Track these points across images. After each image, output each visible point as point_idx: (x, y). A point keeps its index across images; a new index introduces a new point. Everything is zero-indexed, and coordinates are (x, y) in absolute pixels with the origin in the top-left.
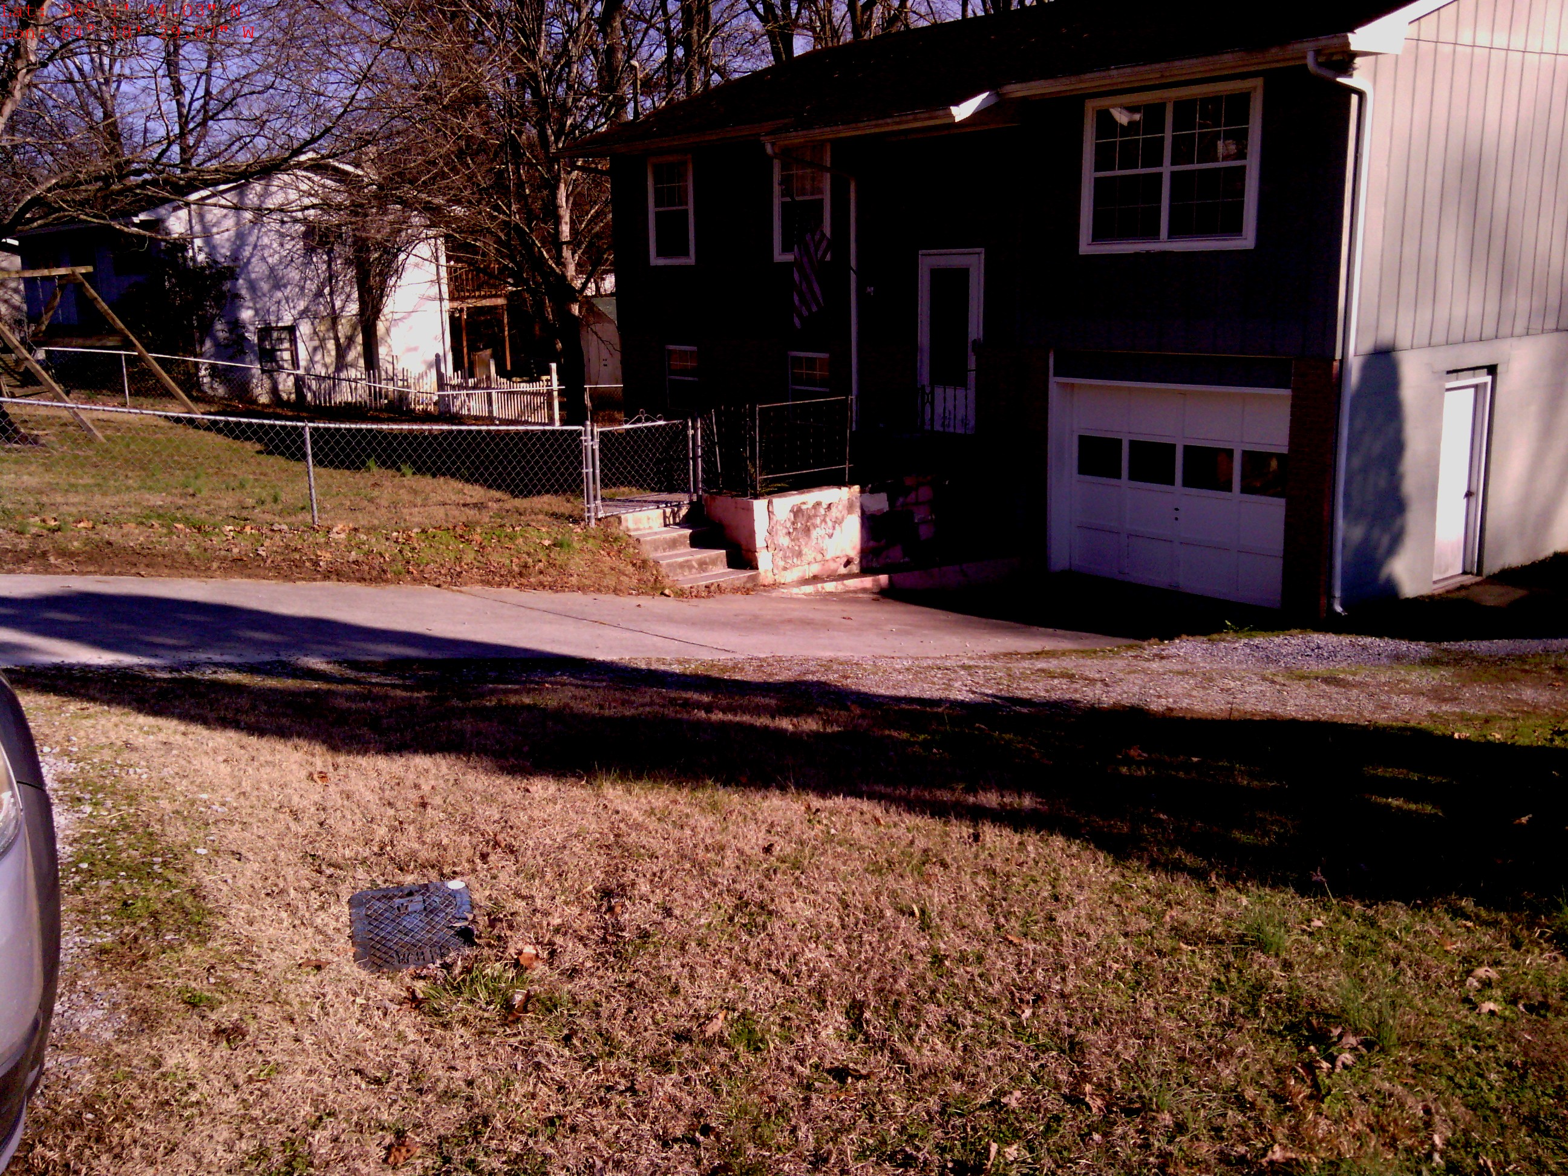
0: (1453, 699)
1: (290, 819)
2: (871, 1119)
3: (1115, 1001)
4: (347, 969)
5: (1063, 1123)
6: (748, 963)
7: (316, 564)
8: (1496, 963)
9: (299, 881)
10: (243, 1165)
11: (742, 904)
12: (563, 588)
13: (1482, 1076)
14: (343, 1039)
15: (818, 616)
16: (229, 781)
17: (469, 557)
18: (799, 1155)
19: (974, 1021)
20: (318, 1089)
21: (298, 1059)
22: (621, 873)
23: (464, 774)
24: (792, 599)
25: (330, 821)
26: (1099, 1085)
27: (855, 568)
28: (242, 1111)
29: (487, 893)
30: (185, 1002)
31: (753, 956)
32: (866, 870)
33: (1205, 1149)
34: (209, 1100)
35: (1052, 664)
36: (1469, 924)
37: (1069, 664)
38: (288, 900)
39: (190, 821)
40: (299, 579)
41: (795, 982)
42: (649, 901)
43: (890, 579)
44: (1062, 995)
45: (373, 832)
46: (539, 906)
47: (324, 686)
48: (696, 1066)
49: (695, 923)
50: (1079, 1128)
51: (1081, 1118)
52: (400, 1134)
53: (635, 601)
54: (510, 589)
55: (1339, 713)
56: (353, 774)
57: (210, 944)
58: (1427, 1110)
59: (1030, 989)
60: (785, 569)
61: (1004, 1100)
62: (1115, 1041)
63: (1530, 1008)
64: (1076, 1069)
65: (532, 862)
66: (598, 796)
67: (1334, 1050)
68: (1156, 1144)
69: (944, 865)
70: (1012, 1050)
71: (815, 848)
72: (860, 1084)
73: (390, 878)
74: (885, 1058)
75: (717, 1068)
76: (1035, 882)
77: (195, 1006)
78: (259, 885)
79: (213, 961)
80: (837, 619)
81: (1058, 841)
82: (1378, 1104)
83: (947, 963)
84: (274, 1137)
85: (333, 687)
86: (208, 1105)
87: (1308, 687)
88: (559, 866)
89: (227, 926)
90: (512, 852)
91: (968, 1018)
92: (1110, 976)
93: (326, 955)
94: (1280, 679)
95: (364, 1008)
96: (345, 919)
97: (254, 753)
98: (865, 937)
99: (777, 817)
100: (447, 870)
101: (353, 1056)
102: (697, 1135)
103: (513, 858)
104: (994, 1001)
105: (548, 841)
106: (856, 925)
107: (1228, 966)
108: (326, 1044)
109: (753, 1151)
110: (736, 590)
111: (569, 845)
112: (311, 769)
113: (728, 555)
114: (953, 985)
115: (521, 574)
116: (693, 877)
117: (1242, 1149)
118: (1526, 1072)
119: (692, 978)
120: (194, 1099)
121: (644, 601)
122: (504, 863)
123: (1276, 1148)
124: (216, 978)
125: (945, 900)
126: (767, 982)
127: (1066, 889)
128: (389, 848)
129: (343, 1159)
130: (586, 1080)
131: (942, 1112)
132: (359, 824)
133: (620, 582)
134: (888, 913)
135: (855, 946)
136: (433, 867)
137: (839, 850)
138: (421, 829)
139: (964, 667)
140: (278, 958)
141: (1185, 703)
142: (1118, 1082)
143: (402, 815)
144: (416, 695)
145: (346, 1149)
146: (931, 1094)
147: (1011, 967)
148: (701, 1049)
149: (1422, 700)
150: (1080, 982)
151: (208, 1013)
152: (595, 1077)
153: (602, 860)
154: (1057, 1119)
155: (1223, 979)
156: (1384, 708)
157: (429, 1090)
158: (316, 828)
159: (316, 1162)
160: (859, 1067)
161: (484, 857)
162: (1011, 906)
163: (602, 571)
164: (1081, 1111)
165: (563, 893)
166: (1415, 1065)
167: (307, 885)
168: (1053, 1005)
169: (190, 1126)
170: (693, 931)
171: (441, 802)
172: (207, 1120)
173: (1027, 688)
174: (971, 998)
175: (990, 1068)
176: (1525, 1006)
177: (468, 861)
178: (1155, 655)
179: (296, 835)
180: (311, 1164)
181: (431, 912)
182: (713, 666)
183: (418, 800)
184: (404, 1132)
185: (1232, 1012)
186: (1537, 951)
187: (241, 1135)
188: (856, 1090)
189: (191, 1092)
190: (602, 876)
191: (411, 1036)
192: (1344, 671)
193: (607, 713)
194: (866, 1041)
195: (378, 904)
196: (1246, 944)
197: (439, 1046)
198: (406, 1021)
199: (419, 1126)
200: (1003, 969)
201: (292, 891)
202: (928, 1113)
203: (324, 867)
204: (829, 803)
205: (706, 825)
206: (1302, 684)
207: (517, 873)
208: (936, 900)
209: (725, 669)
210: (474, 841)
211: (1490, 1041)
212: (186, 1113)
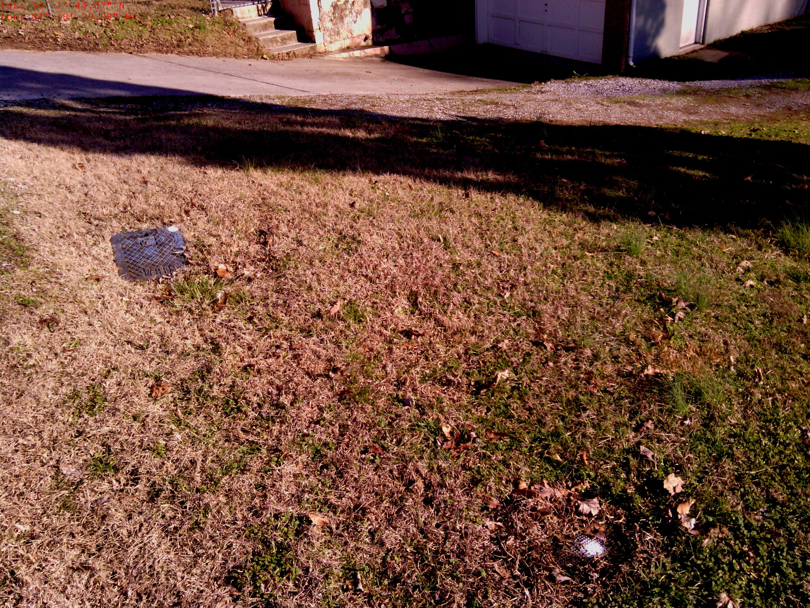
0: (695, 113)
1: (67, 192)
2: (427, 358)
3: (553, 286)
4: (115, 281)
5: (532, 357)
6: (350, 272)
7: (56, 40)
8: (750, 259)
9: (78, 228)
10: (65, 402)
11: (342, 237)
12: (204, 54)
13: (751, 322)
14: (118, 323)
15: (352, 71)
16: (25, 170)
17: (146, 35)
18: (389, 381)
19: (479, 300)
20: (106, 354)
21: (92, 336)
22: (269, 220)
23: (166, 164)
24: (336, 61)
25: (91, 193)
26: (550, 334)
27: (370, 42)
28: (61, 370)
29: (192, 234)
30: (20, 304)
31: (352, 268)
32: (410, 216)
33: (609, 369)
34: (40, 363)
35: (484, 97)
36: (734, 237)
37: (493, 96)
38: (74, 240)
39: (6, 195)
40: (47, 49)
41: (377, 282)
42: (288, 237)
43: (390, 48)
44: (525, 284)
45: (118, 199)
46: (224, 241)
47: (73, 113)
48: (326, 332)
49: (316, 249)
50: (541, 359)
51: (542, 353)
52: (158, 379)
53: (247, 62)
54: (173, 55)
55: (638, 121)
56: (99, 165)
57: (30, 268)
58: (725, 343)
59: (508, 281)
60: (331, 43)
61: (500, 345)
62: (557, 308)
63: (771, 283)
64: (537, 326)
65: (215, 215)
66: (248, 176)
67: (673, 310)
68: (584, 367)
69: (452, 212)
70: (502, 316)
71: (378, 204)
72: (419, 339)
73: (133, 225)
74: (432, 324)
75: (338, 333)
76: (504, 220)
77: (26, 306)
78: (55, 231)
79: (34, 278)
80: (363, 73)
81: (511, 197)
82: (699, 340)
83: (461, 268)
84: (83, 383)
85: (78, 114)
86: (40, 366)
87: (620, 107)
88: (232, 217)
89: (39, 257)
90: (203, 209)
91: (475, 299)
92: (549, 272)
93: (101, 273)
94: (605, 103)
95: (128, 304)
96: (110, 250)
97: (38, 153)
98: (415, 254)
99: (354, 186)
100: (166, 221)
101: (125, 332)
102: (330, 373)
103: (204, 213)
104: (488, 289)
105: (223, 203)
106: (408, 247)
107: (611, 264)
108: (108, 327)
109: (363, 380)
110: (304, 56)
111: (236, 204)
112: (74, 162)
113: (298, 34)
114: (465, 280)
115: (178, 46)
116: (311, 222)
117: (629, 368)
118: (773, 319)
119: (319, 280)
120: (31, 363)
121: (253, 62)
122: (200, 216)
123: (650, 367)
124: (37, 288)
125: (456, 232)
126: (361, 282)
127: (520, 223)
128: (129, 208)
129: (125, 395)
130: (263, 343)
131: (466, 353)
132: (108, 194)
133: (237, 51)
134: (426, 240)
135: (409, 260)
136: (158, 219)
137: (393, 204)
138: (146, 197)
139: (437, 99)
140: (72, 274)
141: (559, 117)
142: (560, 333)
143: (134, 189)
144: (128, 118)
145: (126, 390)
146: (459, 343)
147: (496, 269)
148: (328, 323)
149: (680, 113)
150: (534, 276)
151: (34, 310)
152: (269, 340)
153: (257, 213)
154: (529, 354)
155: (610, 272)
156: (661, 118)
157: (172, 352)
158: (83, 197)
159: (108, 398)
160: (418, 329)
161: (187, 212)
162: (492, 234)
163: (226, 44)
164: (542, 350)
165: (237, 232)
166: (716, 318)
167: (84, 231)
168: (521, 289)
169: (30, 380)
170: (316, 254)
171: (155, 181)
172: (40, 376)
173: (474, 111)
174: (476, 287)
175: (490, 327)
176: (767, 282)
177: (178, 215)
178: (538, 91)
179: (72, 201)
180: (106, 400)
181: (160, 245)
182: (298, 100)
183: (142, 180)
184: (160, 377)
185: (617, 290)
186: (770, 251)
187: (62, 384)
188: (418, 342)
189: (29, 360)
190: (258, 223)
191: (159, 319)
192: (638, 98)
193: (244, 127)
194: (420, 314)
195: (129, 241)
196: (621, 251)
197: (176, 325)
198: (154, 310)
199: (169, 373)
200: (492, 270)
201: (75, 235)
202: (458, 355)
203: (92, 220)
204: (381, 177)
205: (313, 191)
206: (617, 105)
207: (208, 221)
208: (451, 232)
209: (305, 102)
210: (180, 203)
211: (753, 303)
212: (28, 372)
